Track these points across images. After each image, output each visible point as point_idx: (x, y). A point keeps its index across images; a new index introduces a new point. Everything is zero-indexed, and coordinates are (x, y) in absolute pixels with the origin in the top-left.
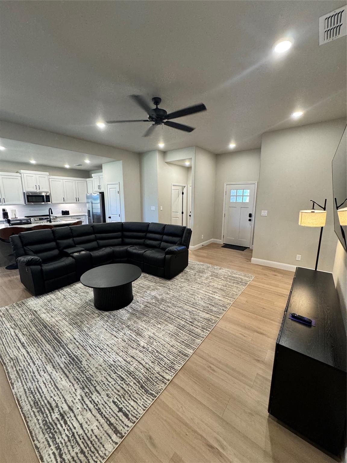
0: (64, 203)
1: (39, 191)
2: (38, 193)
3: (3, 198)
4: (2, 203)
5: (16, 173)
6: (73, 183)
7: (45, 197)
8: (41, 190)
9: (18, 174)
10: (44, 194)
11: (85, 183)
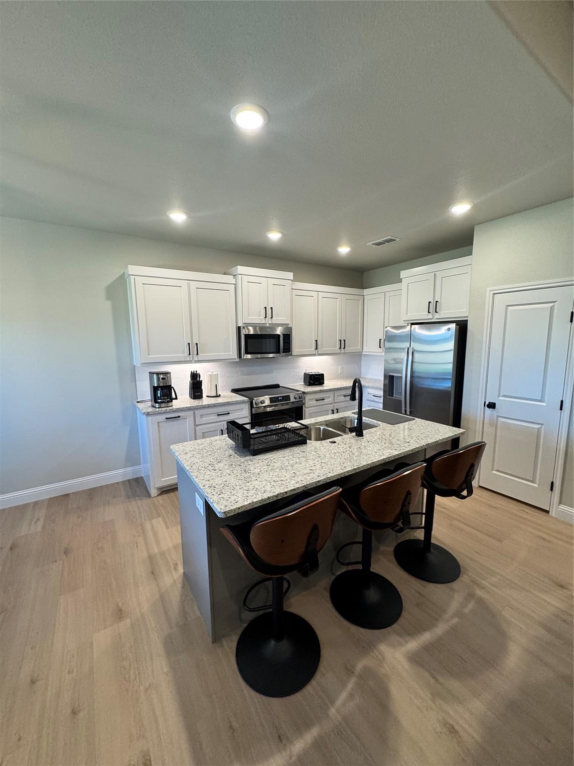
0: (314, 355)
1: (270, 322)
2: (269, 327)
3: (195, 343)
4: (191, 356)
5: (224, 274)
6: (338, 299)
7: (281, 339)
8: (276, 320)
9: (229, 279)
10: (279, 331)
11: (360, 302)
